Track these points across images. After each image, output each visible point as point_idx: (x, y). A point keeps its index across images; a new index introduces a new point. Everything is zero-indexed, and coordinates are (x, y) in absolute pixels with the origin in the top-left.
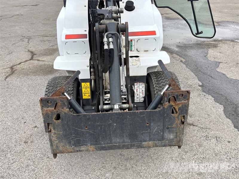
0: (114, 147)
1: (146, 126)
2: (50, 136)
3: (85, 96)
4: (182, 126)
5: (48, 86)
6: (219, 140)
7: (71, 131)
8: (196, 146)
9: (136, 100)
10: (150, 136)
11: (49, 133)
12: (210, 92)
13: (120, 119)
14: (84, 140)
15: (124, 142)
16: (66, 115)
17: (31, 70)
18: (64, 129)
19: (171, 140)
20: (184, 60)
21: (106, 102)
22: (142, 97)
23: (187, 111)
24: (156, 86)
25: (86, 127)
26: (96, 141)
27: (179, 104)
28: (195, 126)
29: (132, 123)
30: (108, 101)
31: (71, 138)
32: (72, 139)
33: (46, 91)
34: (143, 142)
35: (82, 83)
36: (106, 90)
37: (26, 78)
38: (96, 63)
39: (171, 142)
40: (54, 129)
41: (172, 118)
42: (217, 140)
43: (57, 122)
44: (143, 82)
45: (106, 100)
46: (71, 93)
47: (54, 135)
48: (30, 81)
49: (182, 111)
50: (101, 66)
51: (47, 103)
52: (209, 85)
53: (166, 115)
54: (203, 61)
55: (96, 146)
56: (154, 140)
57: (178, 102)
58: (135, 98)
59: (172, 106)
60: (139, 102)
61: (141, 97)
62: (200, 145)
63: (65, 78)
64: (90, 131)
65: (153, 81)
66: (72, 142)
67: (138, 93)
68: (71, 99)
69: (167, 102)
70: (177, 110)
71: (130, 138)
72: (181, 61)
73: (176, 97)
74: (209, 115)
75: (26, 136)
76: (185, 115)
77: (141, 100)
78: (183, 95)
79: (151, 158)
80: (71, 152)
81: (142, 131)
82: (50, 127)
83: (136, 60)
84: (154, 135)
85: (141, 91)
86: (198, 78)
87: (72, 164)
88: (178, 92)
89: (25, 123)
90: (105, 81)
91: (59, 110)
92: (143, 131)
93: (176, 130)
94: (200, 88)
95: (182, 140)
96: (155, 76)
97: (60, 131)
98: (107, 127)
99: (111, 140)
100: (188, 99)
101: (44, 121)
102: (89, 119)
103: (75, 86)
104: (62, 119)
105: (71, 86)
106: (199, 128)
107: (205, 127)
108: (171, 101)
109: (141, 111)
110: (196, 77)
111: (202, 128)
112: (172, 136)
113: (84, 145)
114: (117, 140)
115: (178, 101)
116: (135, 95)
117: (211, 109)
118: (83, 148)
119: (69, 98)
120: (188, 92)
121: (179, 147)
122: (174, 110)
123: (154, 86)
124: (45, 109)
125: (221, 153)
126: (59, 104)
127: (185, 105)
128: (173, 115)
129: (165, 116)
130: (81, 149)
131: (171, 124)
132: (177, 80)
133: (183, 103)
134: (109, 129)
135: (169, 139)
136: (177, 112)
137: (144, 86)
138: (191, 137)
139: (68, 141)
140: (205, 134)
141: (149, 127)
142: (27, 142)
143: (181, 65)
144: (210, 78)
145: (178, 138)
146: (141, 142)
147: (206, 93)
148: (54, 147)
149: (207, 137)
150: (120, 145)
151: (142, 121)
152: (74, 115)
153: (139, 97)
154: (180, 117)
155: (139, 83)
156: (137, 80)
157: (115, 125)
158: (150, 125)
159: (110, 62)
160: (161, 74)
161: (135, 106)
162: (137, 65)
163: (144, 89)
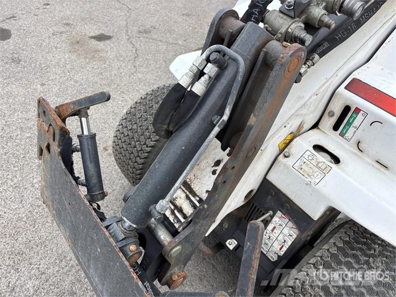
13: (107, 251)
14: (65, 220)
18: (51, 175)
22: (276, 253)
25: (70, 204)
26: (75, 240)
31: (55, 197)
32: (55, 201)
44: (297, 226)
51: (43, 113)
55: (73, 247)
61: (274, 249)
64: (72, 214)
66: (55, 205)
67: (273, 236)
77: (271, 254)
91: (50, 138)
97: (48, 173)
98: (89, 238)
99: (89, 266)
114: (95, 278)
116: (265, 233)
124: (41, 121)
126: (51, 129)
139: (52, 198)
152: (61, 167)
153: (269, 246)
155: (287, 220)
156: (287, 209)
157: (99, 250)
162: (309, 179)
163: (290, 243)
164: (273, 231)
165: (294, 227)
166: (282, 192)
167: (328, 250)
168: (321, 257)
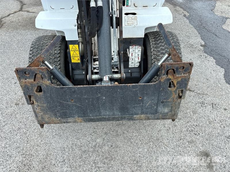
0: (103, 119)
1: (139, 100)
2: (33, 108)
3: (74, 60)
4: (179, 100)
5: (31, 47)
6: (215, 107)
7: (55, 104)
8: (190, 113)
9: (131, 65)
10: (142, 109)
11: (32, 105)
12: (212, 53)
13: (110, 92)
14: (71, 113)
15: (114, 114)
16: (48, 88)
17: (21, 23)
18: (48, 101)
19: (165, 114)
20: (187, 14)
21: (95, 71)
22: (138, 62)
23: (186, 85)
24: (153, 51)
25: (72, 100)
26: (84, 113)
27: (178, 78)
28: (191, 91)
29: (123, 96)
30: (97, 70)
31: (56, 111)
32: (58, 111)
33: (30, 54)
34: (135, 115)
35: (70, 45)
36: (95, 57)
37: (15, 32)
38: (83, 23)
39: (165, 116)
40: (37, 101)
41: (169, 92)
42: (213, 107)
43: (39, 94)
44: (140, 45)
45: (95, 68)
46: (58, 56)
47: (37, 107)
48: (20, 36)
49: (180, 86)
50: (88, 28)
51: (25, 74)
52: (212, 45)
53: (162, 89)
54: (209, 16)
55: (84, 118)
56: (146, 114)
57: (177, 76)
58: (130, 63)
59: (170, 79)
60: (133, 67)
61: (136, 62)
62: (194, 112)
63: (51, 38)
64: (76, 103)
65: (151, 44)
66: (58, 114)
67: (133, 57)
68: (53, 69)
69: (164, 75)
70: (175, 84)
71: (120, 111)
72: (185, 16)
73: (175, 70)
74: (208, 79)
75: (17, 98)
76: (184, 89)
77: (136, 65)
78: (184, 67)
79: (143, 124)
80: (58, 123)
81: (133, 105)
82: (32, 99)
83: (133, 18)
84: (146, 109)
85: (136, 55)
86: (201, 36)
87: (64, 128)
88: (178, 64)
89: (15, 83)
90: (94, 45)
91: (39, 82)
92: (135, 104)
93: (171, 105)
94: (202, 48)
95: (177, 114)
96: (154, 38)
97: (44, 103)
98: (95, 100)
99: (100, 113)
100: (190, 73)
101: (24, 93)
102: (74, 92)
103: (62, 48)
104: (44, 92)
105: (58, 48)
106: (196, 94)
107: (202, 93)
108: (169, 74)
109: (134, 85)
110: (199, 35)
111: (199, 94)
112: (166, 110)
113: (71, 117)
114: (107, 113)
115: (178, 74)
116: (130, 59)
117: (211, 73)
118: (70, 120)
119: (51, 67)
120: (191, 65)
121: (173, 120)
122: (172, 83)
123: (152, 50)
124: (23, 80)
125: (215, 121)
126: (38, 76)
127: (185, 79)
128: (170, 90)
129: (160, 90)
130: (69, 121)
131: (167, 98)
132: (178, 43)
133: (183, 76)
134: (98, 102)
135: (163, 112)
136: (174, 86)
137: (141, 49)
138: (186, 104)
139: (53, 113)
140: (201, 101)
141: (142, 101)
142: (18, 104)
143: (184, 20)
144: (215, 36)
145: (173, 112)
146: (132, 115)
147: (208, 54)
148: (40, 118)
149: (203, 103)
150: (110, 117)
151: (135, 94)
152: (57, 88)
153: (134, 62)
154: (178, 92)
155: (135, 46)
156: (133, 42)
157: (104, 98)
158: (143, 99)
159: (97, 23)
160: (160, 35)
161: (130, 71)
162: (134, 25)
163: (140, 54)
164: (132, 56)
165: (138, 46)
166: (127, 38)
167: (153, 44)
168: (153, 47)
